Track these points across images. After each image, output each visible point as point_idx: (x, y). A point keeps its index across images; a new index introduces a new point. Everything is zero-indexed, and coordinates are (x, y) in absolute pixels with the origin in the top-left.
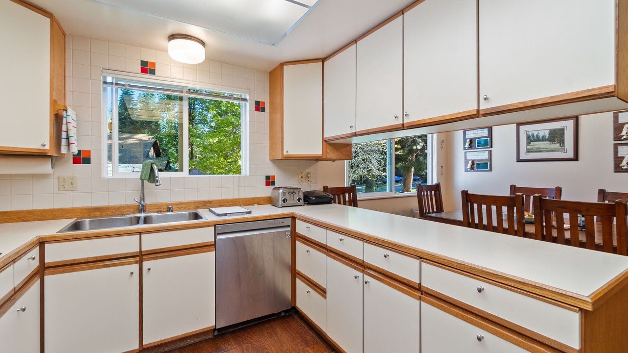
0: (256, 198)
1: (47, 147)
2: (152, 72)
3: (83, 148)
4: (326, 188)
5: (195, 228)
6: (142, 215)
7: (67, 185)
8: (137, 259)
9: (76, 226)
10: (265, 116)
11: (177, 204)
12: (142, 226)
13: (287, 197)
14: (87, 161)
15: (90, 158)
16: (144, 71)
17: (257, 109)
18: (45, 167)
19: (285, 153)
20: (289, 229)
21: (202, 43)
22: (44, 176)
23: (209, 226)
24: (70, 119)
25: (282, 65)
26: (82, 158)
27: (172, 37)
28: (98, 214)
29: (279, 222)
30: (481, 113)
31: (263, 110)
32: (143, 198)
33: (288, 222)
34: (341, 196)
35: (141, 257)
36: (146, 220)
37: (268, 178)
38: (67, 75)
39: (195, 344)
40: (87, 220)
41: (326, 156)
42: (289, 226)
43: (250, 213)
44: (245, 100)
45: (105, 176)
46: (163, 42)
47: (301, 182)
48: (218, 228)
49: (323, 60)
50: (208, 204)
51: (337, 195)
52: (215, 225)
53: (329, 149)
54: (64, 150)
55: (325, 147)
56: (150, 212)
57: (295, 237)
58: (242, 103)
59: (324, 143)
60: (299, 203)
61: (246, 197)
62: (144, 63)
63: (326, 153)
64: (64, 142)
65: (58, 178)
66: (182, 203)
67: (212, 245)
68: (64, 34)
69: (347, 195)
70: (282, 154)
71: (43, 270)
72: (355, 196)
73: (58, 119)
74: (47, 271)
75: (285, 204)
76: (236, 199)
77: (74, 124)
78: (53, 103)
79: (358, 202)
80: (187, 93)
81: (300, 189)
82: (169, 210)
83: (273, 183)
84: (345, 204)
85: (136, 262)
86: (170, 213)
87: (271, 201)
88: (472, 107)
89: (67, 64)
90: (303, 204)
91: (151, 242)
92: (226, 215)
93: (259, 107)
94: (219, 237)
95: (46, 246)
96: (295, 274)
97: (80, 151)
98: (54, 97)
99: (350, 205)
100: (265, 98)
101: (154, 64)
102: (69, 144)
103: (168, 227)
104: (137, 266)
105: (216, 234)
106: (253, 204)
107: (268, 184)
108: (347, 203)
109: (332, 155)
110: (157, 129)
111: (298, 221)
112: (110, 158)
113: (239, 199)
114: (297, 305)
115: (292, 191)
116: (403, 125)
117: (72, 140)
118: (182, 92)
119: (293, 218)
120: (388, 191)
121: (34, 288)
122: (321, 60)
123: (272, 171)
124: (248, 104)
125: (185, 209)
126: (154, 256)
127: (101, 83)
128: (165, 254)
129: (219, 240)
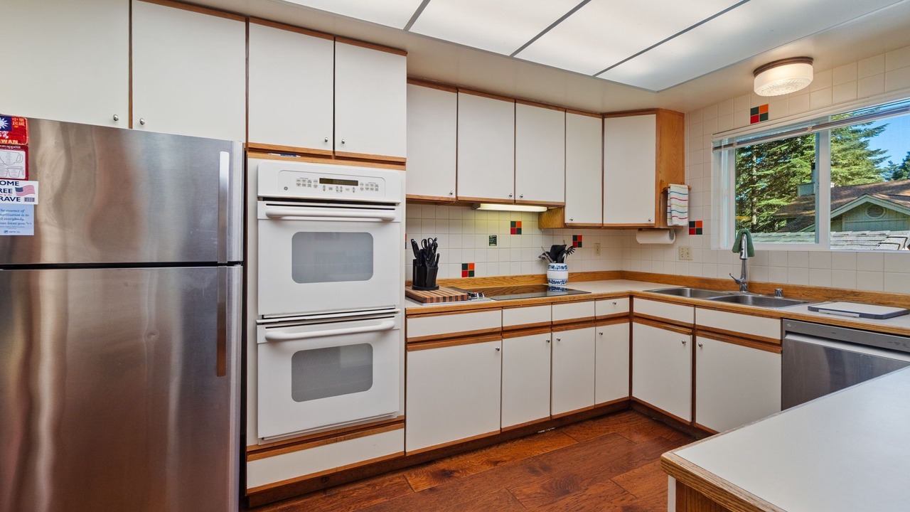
1: (653, 221)
2: (766, 117)
3: (695, 219)
7: (685, 255)
8: (691, 331)
14: (699, 232)
15: (701, 229)
16: (754, 120)
18: (665, 239)
22: (667, 246)
23: (774, 318)
24: (675, 195)
26: (696, 229)
27: (757, 71)
32: (743, 274)
35: (694, 330)
38: (685, 151)
40: (689, 289)
45: (714, 247)
48: (789, 324)
52: (782, 318)
54: (669, 224)
56: (759, 293)
62: (754, 111)
64: (669, 214)
65: (679, 248)
67: (779, 345)
68: (682, 115)
71: (631, 317)
73: (665, 195)
74: (634, 318)
77: (684, 197)
78: (659, 183)
82: (778, 294)
85: (688, 334)
86: (779, 298)
89: (685, 141)
91: (707, 318)
94: (789, 337)
95: (634, 298)
97: (690, 222)
98: (661, 178)
101: (765, 107)
102: (671, 217)
104: (691, 337)
105: (784, 331)
125: (809, 296)
126: (707, 334)
127: (712, 149)
128: (717, 336)
129: (787, 340)
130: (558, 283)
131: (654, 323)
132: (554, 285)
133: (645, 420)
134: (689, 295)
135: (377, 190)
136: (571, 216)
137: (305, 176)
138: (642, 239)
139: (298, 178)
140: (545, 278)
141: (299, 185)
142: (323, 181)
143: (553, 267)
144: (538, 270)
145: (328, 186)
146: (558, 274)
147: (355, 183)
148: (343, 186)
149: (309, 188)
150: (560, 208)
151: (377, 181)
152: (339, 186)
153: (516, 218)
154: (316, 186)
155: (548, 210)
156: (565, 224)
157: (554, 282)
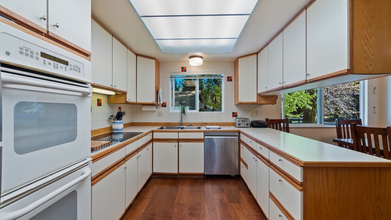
0: (227, 123)
1: (154, 102)
2: (185, 71)
3: (164, 102)
4: (267, 119)
5: (196, 132)
6: (182, 126)
7: (160, 114)
8: (177, 141)
9: (162, 128)
10: (232, 83)
11: (194, 123)
12: (179, 130)
13: (241, 122)
14: (165, 106)
15: (166, 105)
16: (182, 71)
17: (228, 80)
18: (154, 108)
19: (239, 101)
20: (237, 137)
21: (201, 57)
22: (154, 111)
23: (201, 132)
24: (160, 92)
25: (238, 58)
26: (164, 105)
27: (191, 57)
28: (168, 125)
29: (232, 134)
30: (307, 81)
31: (231, 80)
32: (182, 120)
33: (237, 134)
34: (278, 125)
35: (179, 140)
36: (182, 128)
37: (233, 113)
38: (160, 76)
39: (197, 178)
40: (165, 127)
41: (259, 102)
42: (237, 136)
43: (220, 128)
44: (223, 77)
45: (171, 111)
46: (188, 59)
47: (252, 115)
48: (206, 133)
49: (257, 53)
50: (205, 124)
51: (275, 124)
52: (204, 132)
53: (261, 99)
54: (159, 103)
55: (258, 98)
56: (184, 126)
57: (240, 141)
58: (222, 78)
59: (258, 96)
60: (247, 126)
61: (223, 122)
62: (182, 68)
63: (259, 101)
64: (159, 100)
65: (158, 112)
66: (196, 123)
67: (203, 140)
68: (159, 63)
69: (282, 124)
70: (238, 102)
71: (153, 140)
72: (288, 125)
73: (157, 92)
74: (154, 141)
75: (239, 126)
76: (218, 123)
77: (162, 93)
78: (156, 87)
79: (290, 129)
80: (198, 77)
81: (248, 119)
82: (191, 125)
83: (236, 116)
84: (281, 130)
85: (177, 142)
86: (191, 127)
87: (234, 124)
88: (303, 79)
89: (160, 73)
90: (249, 127)
91: (182, 136)
92: (209, 128)
93: (229, 79)
94: (206, 137)
95: (154, 133)
96: (240, 159)
97: (163, 103)
98: (156, 86)
99: (284, 131)
100: (231, 74)
101: (186, 68)
102: (160, 101)
103: (187, 131)
104: (177, 143)
105: (205, 136)
106: (226, 126)
107: (233, 116)
108: (282, 129)
109: (262, 101)
110: (202, 87)
111: (241, 135)
112: (172, 105)
113: (219, 123)
114: (241, 174)
115: (243, 120)
116: (283, 87)
117: (161, 99)
118: (195, 77)
119: (239, 132)
120: (318, 123)
121: (151, 145)
122: (256, 54)
123: (236, 110)
124: (224, 78)
125: (197, 125)
126: (183, 141)
127: (169, 78)
128: (186, 141)
129: (206, 138)
130: (120, 130)
131: (163, 141)
132: (118, 131)
133: (159, 180)
134: (165, 129)
135: (79, 72)
136: (130, 98)
137: (28, 46)
138: (144, 109)
139: (22, 46)
140: (111, 128)
141: (22, 53)
142: (43, 55)
143: (117, 123)
144: (107, 125)
145: (47, 61)
146: (119, 126)
147: (66, 63)
148: (59, 64)
149: (31, 59)
150: (124, 94)
151: (80, 66)
152: (56, 63)
153: (99, 97)
154: (37, 59)
155: (116, 94)
156: (127, 102)
157: (118, 130)
